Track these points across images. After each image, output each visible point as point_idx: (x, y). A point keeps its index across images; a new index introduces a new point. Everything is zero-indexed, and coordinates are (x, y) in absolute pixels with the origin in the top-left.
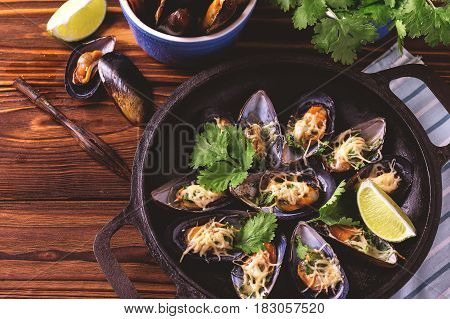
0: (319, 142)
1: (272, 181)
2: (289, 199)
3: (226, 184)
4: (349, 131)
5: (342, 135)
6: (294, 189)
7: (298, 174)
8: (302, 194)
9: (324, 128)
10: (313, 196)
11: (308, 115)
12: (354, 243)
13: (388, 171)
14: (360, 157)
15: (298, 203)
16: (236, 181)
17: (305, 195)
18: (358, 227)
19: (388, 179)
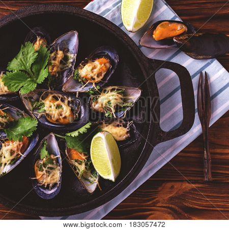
0: (94, 85)
1: (50, 97)
2: (53, 116)
3: (19, 87)
4: (116, 87)
5: (110, 88)
6: (60, 110)
7: (70, 99)
8: (63, 116)
9: (101, 78)
10: (70, 120)
11: (97, 63)
12: (76, 164)
13: (125, 126)
14: (112, 109)
15: (57, 120)
16: (26, 88)
17: (65, 117)
18: (85, 155)
19: (121, 133)
